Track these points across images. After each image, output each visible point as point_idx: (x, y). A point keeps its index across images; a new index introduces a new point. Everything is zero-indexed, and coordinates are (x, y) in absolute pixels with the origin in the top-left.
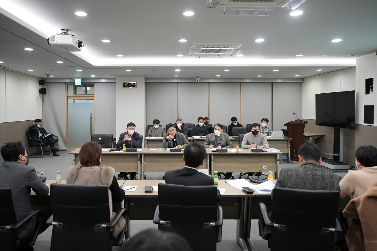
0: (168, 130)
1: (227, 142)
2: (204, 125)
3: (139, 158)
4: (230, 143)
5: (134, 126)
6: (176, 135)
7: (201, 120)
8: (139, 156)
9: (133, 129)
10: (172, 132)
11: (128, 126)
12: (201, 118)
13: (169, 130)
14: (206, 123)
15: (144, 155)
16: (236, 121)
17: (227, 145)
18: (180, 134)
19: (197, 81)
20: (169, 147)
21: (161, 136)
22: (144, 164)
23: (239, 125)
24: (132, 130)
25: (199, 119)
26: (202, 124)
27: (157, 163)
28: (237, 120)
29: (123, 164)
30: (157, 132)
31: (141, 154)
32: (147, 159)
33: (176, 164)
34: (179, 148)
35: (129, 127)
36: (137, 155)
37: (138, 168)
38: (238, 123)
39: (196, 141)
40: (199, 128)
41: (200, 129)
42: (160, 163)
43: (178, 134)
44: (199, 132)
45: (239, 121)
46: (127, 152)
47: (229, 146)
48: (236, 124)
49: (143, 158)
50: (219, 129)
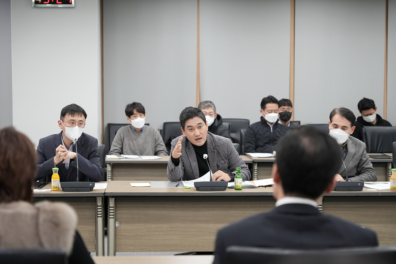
0: (183, 128)
1: (360, 165)
2: (280, 122)
3: (100, 210)
4: (367, 166)
5: (83, 116)
6: (209, 142)
7: (270, 106)
8: (100, 203)
9: (81, 124)
10: (197, 132)
11: (63, 114)
12: (271, 100)
13: (186, 127)
14: (285, 117)
15: (116, 201)
16: (372, 110)
17: (358, 173)
18: (219, 139)
20: (187, 177)
21: (152, 152)
22: (115, 228)
23: (380, 121)
24: (77, 127)
25: (264, 103)
26: (274, 117)
27: (153, 226)
28: (374, 108)
30: (141, 140)
31: (106, 198)
32: (126, 212)
34: (218, 180)
35: (68, 117)
36: (93, 199)
37: (97, 239)
38: (378, 116)
39: (258, 166)
40: (266, 129)
41: (267, 134)
42: (165, 226)
43: (213, 140)
44: (265, 141)
45: (380, 110)
46: (63, 191)
47: (363, 176)
48: (372, 118)
49: (111, 211)
50: (344, 128)
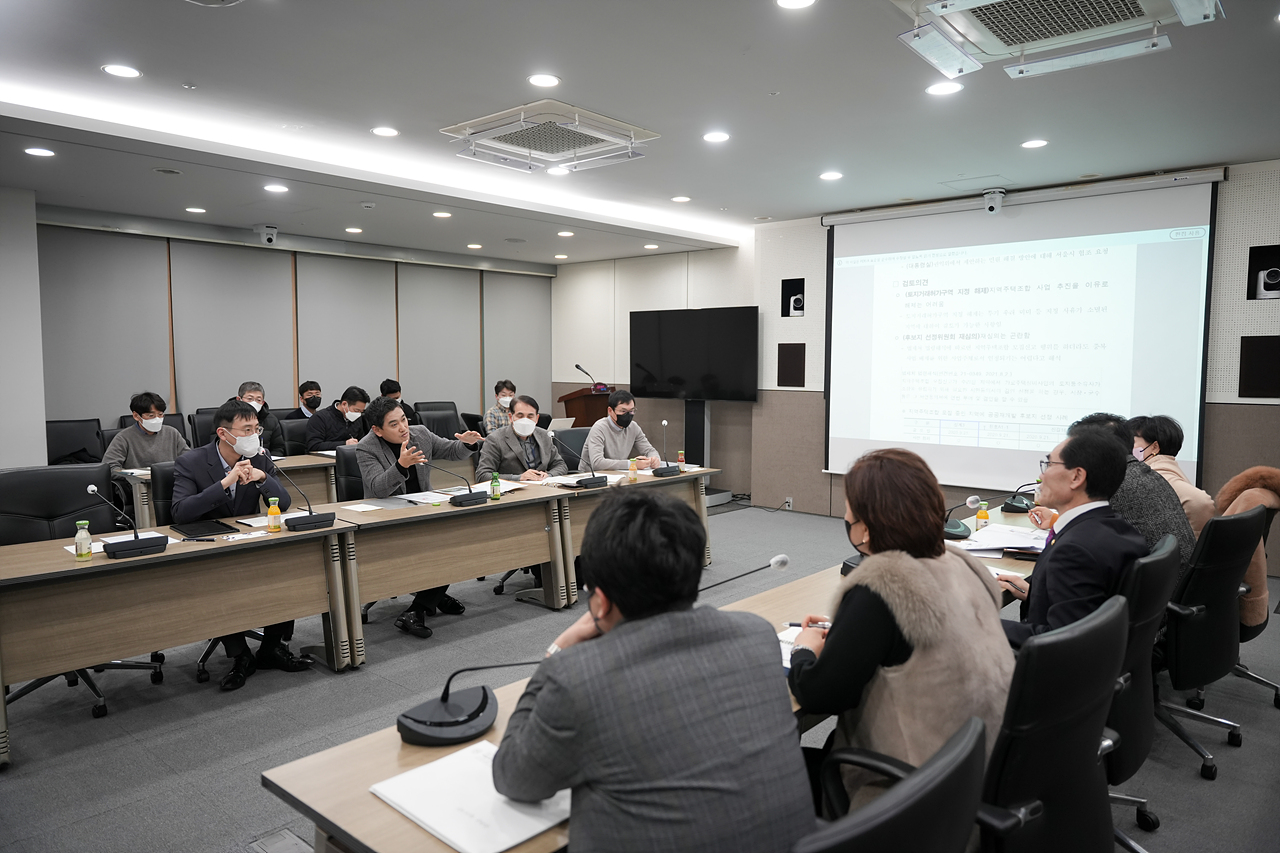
3: (337, 550)
8: (335, 541)
14: (314, 403)
19: (270, 240)
27: (398, 560)
29: (264, 588)
32: (363, 549)
33: (463, 548)
37: (332, 593)
42: (413, 558)
49: (352, 549)
50: (530, 416)
